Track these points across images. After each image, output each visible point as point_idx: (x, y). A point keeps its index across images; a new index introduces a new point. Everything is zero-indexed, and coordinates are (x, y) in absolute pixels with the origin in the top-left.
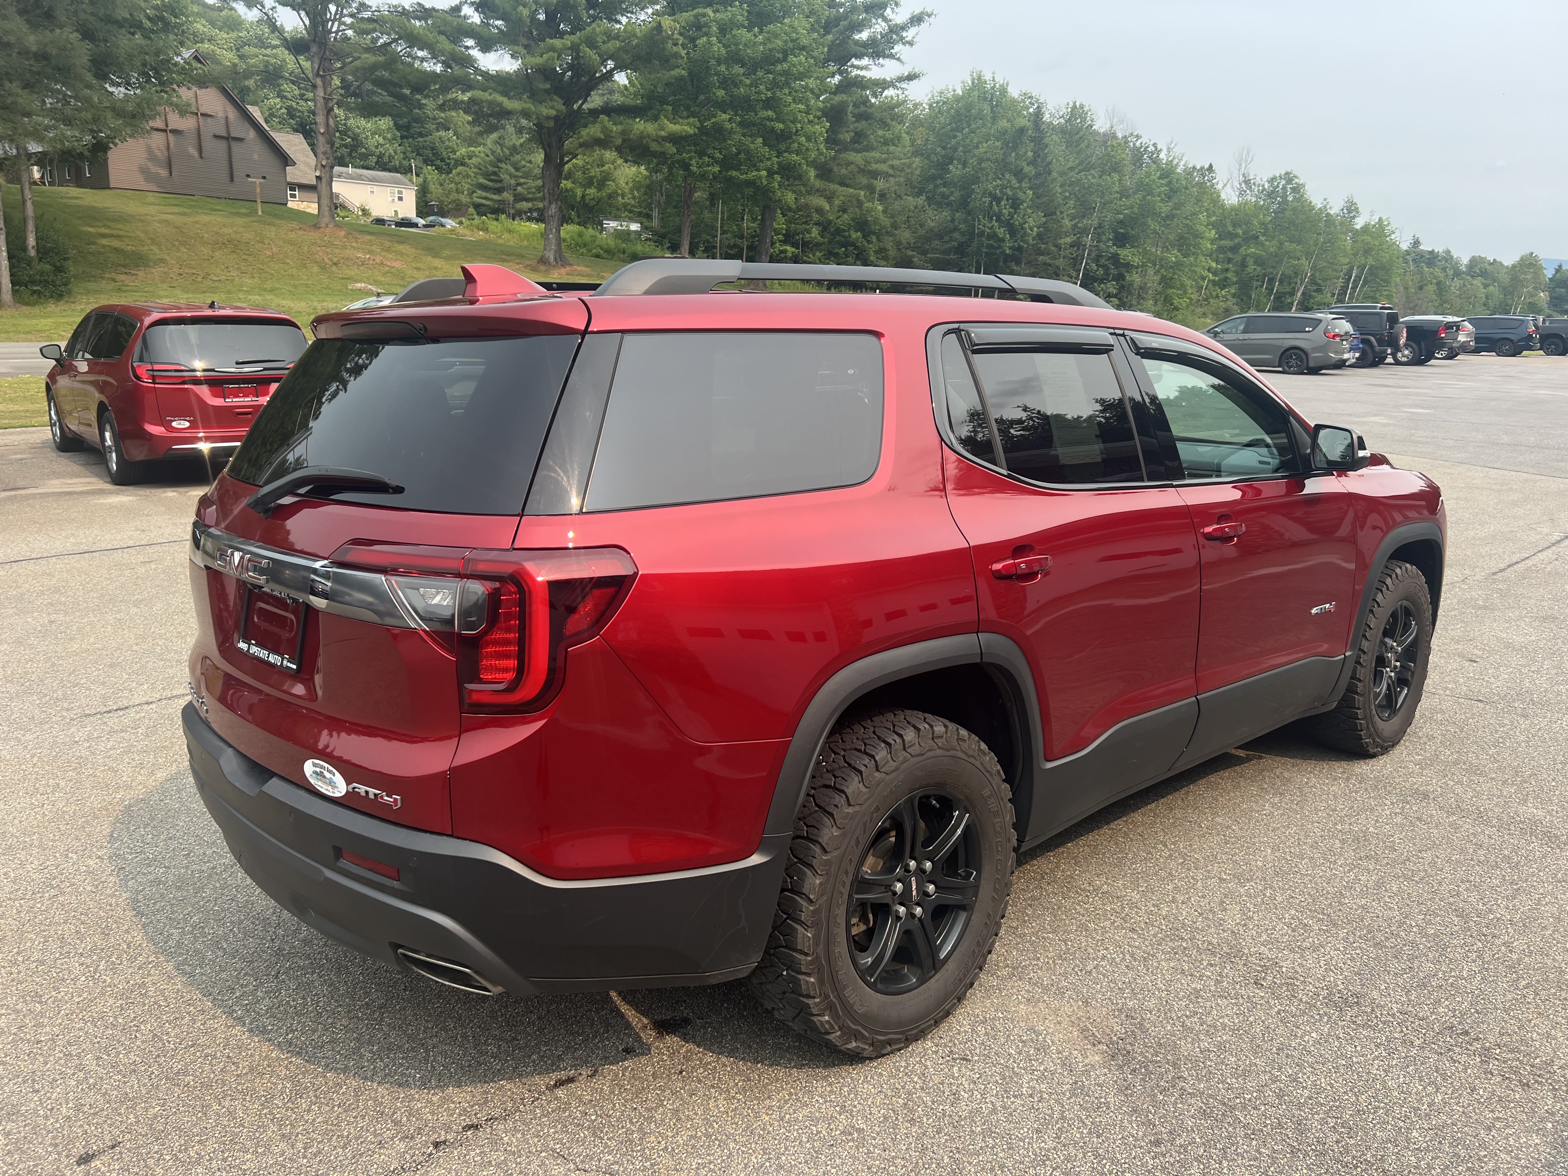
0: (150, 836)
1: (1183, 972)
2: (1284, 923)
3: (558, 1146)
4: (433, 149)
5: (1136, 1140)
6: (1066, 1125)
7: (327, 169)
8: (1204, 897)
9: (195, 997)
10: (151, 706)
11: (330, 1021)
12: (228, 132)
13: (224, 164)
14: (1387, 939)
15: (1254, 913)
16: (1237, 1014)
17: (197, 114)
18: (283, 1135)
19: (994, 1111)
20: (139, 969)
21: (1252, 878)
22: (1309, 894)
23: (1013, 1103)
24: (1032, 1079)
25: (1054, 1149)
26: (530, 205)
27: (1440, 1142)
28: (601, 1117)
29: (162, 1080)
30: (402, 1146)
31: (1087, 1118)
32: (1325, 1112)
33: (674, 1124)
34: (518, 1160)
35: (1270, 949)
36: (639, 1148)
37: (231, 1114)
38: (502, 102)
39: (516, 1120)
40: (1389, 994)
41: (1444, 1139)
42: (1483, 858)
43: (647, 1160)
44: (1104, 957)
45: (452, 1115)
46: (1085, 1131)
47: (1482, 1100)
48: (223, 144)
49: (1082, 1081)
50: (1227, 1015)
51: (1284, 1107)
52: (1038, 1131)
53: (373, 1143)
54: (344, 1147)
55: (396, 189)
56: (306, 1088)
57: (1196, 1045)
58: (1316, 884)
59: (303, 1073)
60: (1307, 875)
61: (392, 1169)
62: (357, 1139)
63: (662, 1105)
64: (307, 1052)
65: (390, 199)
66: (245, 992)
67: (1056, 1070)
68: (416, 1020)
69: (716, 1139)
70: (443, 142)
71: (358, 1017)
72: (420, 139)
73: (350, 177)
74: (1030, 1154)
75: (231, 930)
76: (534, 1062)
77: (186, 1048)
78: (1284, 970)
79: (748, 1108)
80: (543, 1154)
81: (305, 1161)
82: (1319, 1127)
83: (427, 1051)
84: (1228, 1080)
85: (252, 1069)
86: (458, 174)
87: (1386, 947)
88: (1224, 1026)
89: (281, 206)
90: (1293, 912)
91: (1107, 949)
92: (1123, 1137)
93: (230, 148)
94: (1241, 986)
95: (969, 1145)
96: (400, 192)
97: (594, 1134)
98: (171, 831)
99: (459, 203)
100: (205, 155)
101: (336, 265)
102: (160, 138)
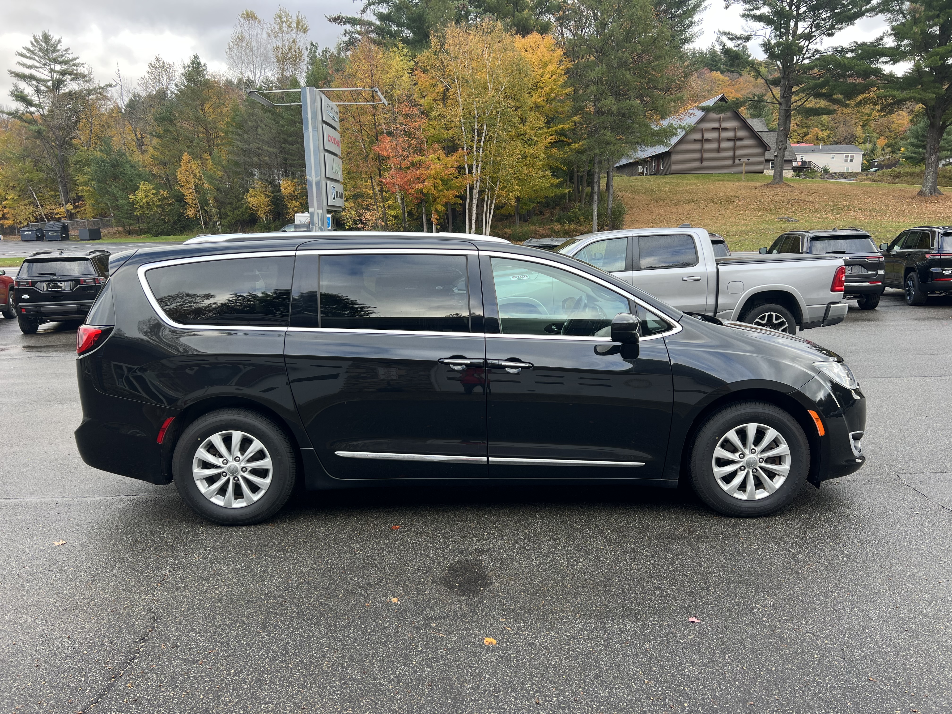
7: (782, 150)
12: (735, 136)
13: (730, 154)
17: (719, 129)
48: (731, 144)
55: (849, 155)
65: (845, 161)
73: (820, 150)
89: (761, 174)
93: (735, 145)
96: (852, 156)
99: (892, 158)
100: (721, 151)
101: (775, 206)
102: (698, 145)
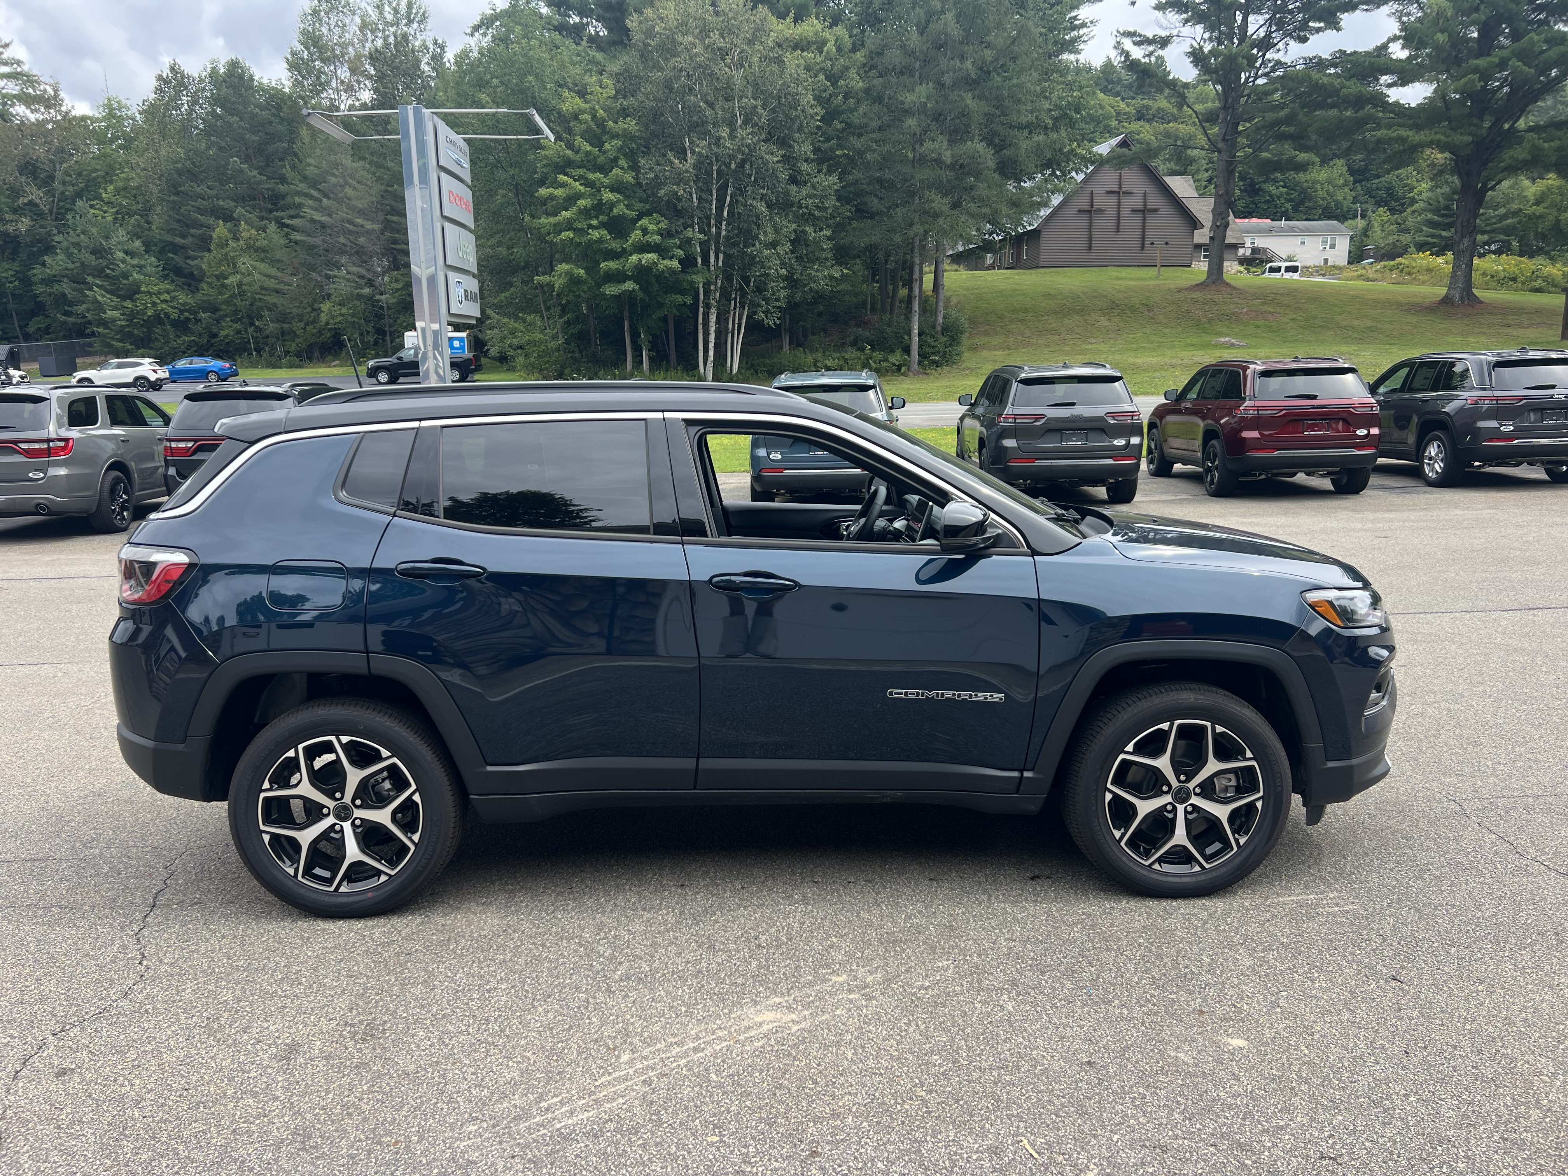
4: (1389, 189)
7: (1222, 228)
12: (1145, 205)
13: (1137, 234)
48: (1138, 217)
55: (1330, 237)
73: (1282, 232)
89: (1187, 268)
93: (1144, 219)
96: (1333, 240)
99: (1398, 244)
100: (1121, 229)
101: (1210, 321)
102: (1084, 219)
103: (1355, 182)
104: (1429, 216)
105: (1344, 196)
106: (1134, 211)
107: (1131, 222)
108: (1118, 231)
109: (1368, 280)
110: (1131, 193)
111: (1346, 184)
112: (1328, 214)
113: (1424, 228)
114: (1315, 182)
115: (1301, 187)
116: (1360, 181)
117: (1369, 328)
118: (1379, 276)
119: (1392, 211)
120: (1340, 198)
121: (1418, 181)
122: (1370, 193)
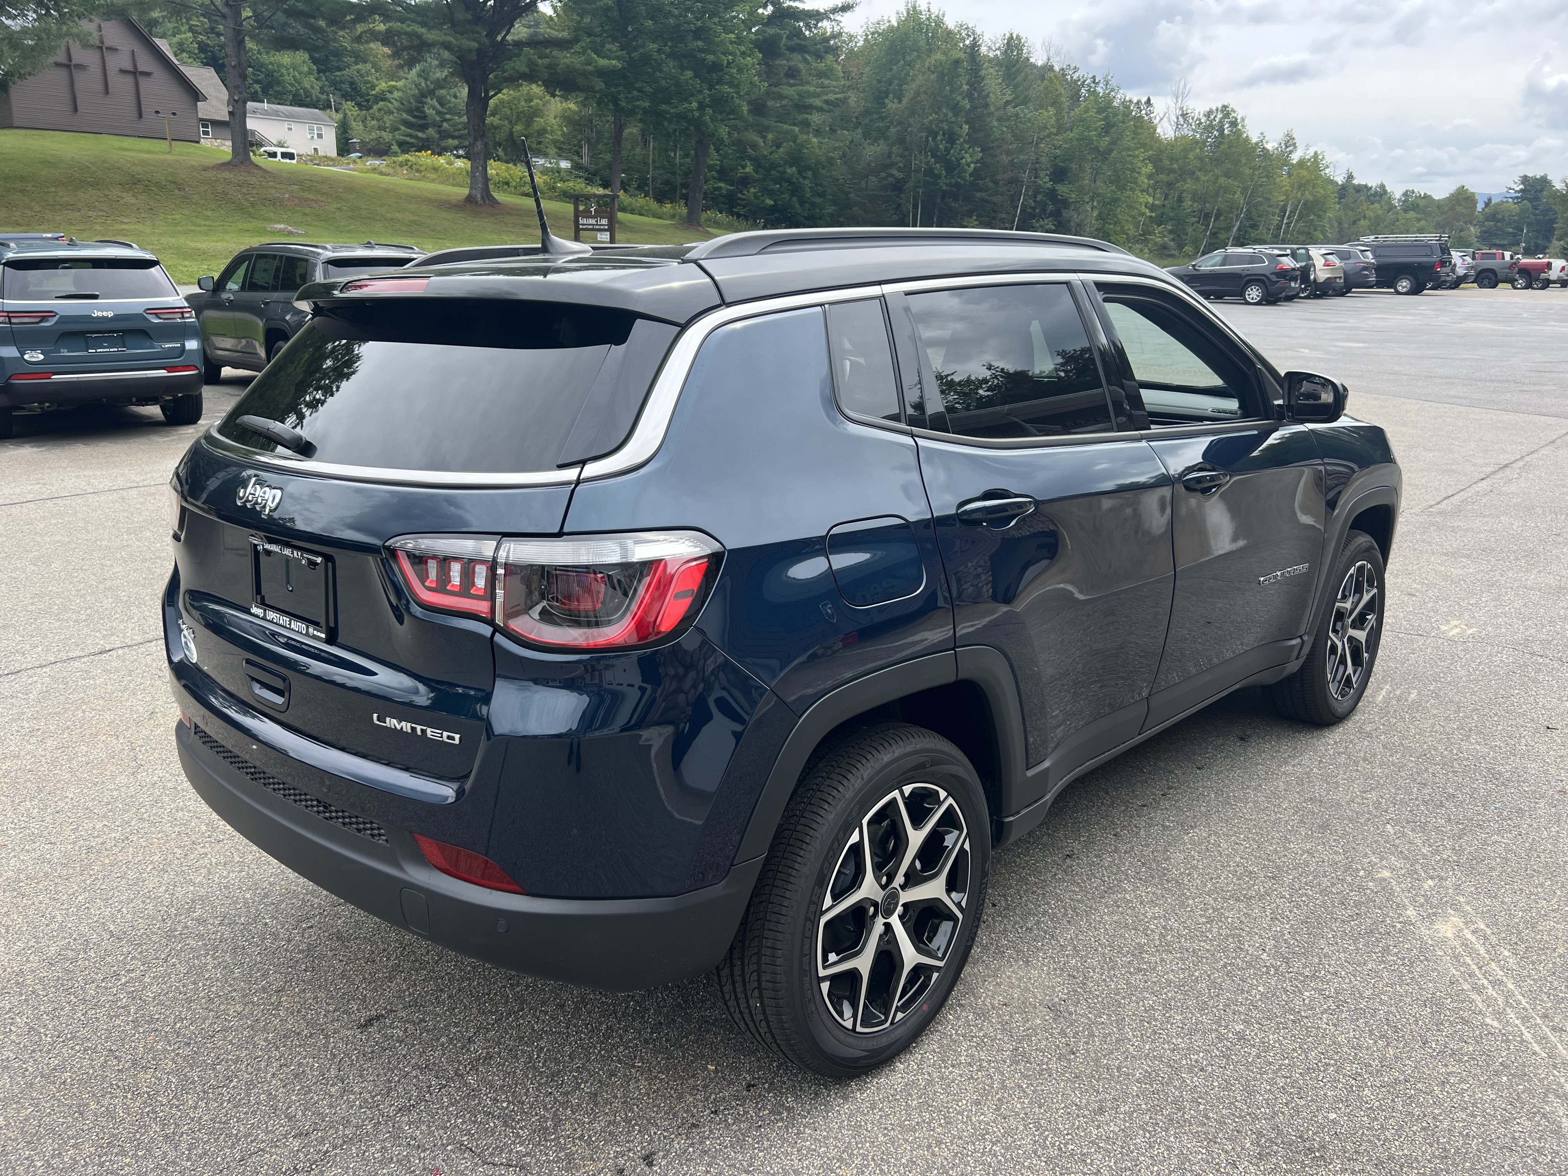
0: (36, 810)
1: (1126, 926)
2: (1229, 871)
3: (465, 1138)
4: (352, 84)
5: (1079, 1108)
6: (1006, 1095)
7: (240, 103)
8: (1147, 845)
9: (76, 985)
10: (44, 670)
11: (222, 1007)
12: (135, 66)
13: (131, 99)
14: (1333, 885)
15: (1198, 861)
16: (1182, 969)
17: (100, 48)
18: (166, 1136)
19: (930, 1083)
20: (17, 955)
21: (1195, 824)
22: (1254, 840)
23: (951, 1073)
24: (970, 1047)
25: (994, 1122)
26: (456, 142)
27: (1393, 1100)
28: (514, 1104)
29: (36, 1077)
30: (296, 1144)
31: (1027, 1087)
32: (1275, 1072)
33: (592, 1109)
34: (422, 1155)
35: (1215, 900)
36: (553, 1137)
37: (110, 1114)
38: (422, 33)
39: (421, 1111)
40: (1336, 943)
41: (1397, 1097)
42: (1428, 797)
43: (562, 1149)
44: (1045, 913)
45: (352, 1107)
46: (1026, 1101)
47: (1435, 1054)
48: (129, 79)
49: (1023, 1048)
50: (1172, 971)
51: (1231, 1067)
52: (977, 1103)
53: (264, 1142)
54: (233, 1147)
55: (315, 126)
56: (193, 1082)
57: (1141, 1004)
58: (1261, 828)
59: (191, 1066)
60: (1251, 820)
61: (284, 1170)
62: (246, 1136)
63: (578, 1088)
64: (196, 1043)
65: (309, 136)
66: (131, 978)
67: (996, 1036)
68: (317, 1003)
69: (636, 1124)
70: (362, 76)
71: (253, 1002)
72: (338, 73)
73: (266, 113)
74: (969, 1128)
75: (119, 911)
76: (442, 1045)
77: (63, 1042)
78: (1229, 920)
79: (671, 1088)
80: (449, 1148)
81: (189, 1163)
82: (1268, 1087)
83: (327, 1037)
84: (1174, 1040)
85: (134, 1063)
86: (380, 110)
87: (1331, 892)
88: (1169, 982)
89: (196, 145)
90: (1238, 859)
91: (1048, 904)
92: (1066, 1106)
93: (137, 84)
94: (1186, 939)
95: (905, 1120)
96: (319, 129)
97: (505, 1124)
98: (60, 803)
99: (381, 140)
100: (110, 90)
101: (253, 205)
102: (62, 73)
103: (319, 71)
104: (405, 116)
105: (312, 84)
106: (123, 71)
107: (122, 85)
108: (107, 92)
109: (381, 173)
110: (116, 50)
111: (310, 72)
112: (298, 101)
113: (402, 128)
114: (280, 65)
115: (267, 69)
116: (324, 72)
117: (414, 222)
118: (391, 171)
119: (359, 105)
120: (308, 86)
121: (377, 79)
122: (336, 85)
